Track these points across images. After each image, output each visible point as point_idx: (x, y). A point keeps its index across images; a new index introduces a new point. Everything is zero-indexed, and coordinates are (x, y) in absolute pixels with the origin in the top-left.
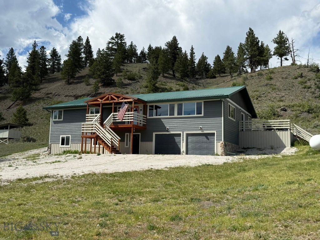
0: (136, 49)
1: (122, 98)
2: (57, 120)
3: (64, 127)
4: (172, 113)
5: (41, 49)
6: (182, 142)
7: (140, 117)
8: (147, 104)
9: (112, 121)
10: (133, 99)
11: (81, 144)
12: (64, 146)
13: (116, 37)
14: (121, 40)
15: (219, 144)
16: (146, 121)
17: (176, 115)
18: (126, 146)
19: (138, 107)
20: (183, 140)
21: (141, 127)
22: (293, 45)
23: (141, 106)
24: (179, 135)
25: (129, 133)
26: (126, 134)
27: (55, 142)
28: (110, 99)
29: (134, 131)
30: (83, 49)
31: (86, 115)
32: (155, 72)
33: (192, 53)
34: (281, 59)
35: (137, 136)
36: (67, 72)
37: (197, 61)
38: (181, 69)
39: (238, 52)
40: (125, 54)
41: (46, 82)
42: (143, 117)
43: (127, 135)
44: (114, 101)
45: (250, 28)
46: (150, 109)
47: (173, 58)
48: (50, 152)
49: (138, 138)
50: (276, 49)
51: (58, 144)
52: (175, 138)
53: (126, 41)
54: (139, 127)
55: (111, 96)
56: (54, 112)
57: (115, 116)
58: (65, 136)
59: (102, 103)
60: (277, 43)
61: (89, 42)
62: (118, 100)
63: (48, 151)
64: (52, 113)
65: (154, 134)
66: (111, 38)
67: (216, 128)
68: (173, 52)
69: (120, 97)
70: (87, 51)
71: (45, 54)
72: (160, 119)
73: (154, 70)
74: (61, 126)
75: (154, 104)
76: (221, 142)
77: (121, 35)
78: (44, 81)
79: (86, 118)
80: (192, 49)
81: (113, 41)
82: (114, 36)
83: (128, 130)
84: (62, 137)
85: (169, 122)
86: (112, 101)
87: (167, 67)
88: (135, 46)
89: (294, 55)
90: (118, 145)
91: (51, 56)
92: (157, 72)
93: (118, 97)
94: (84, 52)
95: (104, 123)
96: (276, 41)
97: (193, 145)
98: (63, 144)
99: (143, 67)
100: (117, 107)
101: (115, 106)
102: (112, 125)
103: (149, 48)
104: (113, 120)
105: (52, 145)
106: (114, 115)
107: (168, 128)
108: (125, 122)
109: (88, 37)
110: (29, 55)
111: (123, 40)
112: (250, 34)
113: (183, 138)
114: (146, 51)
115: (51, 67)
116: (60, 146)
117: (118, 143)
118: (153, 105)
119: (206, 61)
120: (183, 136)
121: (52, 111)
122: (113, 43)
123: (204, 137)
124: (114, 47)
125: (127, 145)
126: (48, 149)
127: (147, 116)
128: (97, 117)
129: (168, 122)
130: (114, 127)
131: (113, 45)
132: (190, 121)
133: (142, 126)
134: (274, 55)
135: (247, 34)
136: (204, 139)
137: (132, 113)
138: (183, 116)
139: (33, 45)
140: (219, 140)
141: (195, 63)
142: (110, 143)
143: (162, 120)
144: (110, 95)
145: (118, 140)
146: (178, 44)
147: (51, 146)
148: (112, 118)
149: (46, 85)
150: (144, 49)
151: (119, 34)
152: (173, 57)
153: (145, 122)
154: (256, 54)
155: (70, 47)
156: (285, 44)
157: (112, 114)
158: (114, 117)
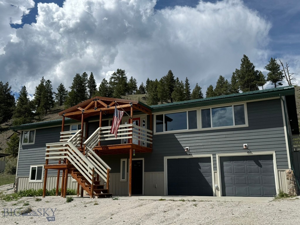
0: (136, 82)
1: (113, 103)
2: (28, 144)
3: (36, 154)
4: (193, 125)
5: (47, 83)
6: (213, 172)
7: (142, 136)
8: (152, 114)
9: (99, 140)
10: (130, 104)
11: (56, 178)
12: (35, 181)
13: (117, 73)
14: (122, 75)
15: (284, 174)
16: (151, 139)
17: (200, 128)
18: (121, 180)
19: (139, 119)
20: (215, 168)
21: (144, 148)
22: (288, 69)
23: (144, 117)
24: (208, 160)
25: (127, 159)
26: (122, 160)
27: (23, 175)
28: (96, 106)
29: (134, 155)
30: (88, 84)
31: (61, 134)
32: (154, 99)
33: (187, 84)
34: (275, 84)
35: (139, 163)
36: (70, 102)
37: (191, 91)
38: (178, 97)
39: (232, 79)
40: (125, 86)
41: (50, 114)
42: (148, 133)
43: (124, 162)
44: (102, 109)
45: (244, 55)
46: (157, 124)
47: (169, 90)
48: (16, 189)
49: (140, 166)
50: (269, 75)
51: (26, 178)
52: (201, 164)
53: (126, 75)
54: (142, 148)
55: (97, 102)
56: (24, 133)
57: (104, 132)
58: (36, 166)
59: (84, 114)
60: (270, 69)
61: (93, 77)
62: (108, 107)
63: (14, 188)
64: (22, 134)
65: (166, 159)
66: (113, 74)
67: (273, 146)
68: (169, 84)
69: (111, 102)
70: (91, 85)
71: (50, 87)
72: (173, 135)
73: (153, 96)
74: (31, 152)
75: (164, 113)
76: (287, 171)
77: (122, 71)
78: (49, 112)
79: (61, 137)
80: (187, 81)
81: (115, 76)
82: (116, 72)
83: (124, 153)
84: (32, 168)
85: (190, 139)
86: (99, 110)
87: (165, 95)
88: (135, 79)
89: (289, 79)
90: (106, 180)
91: (58, 91)
92: (157, 98)
93: (108, 103)
94: (88, 86)
95: (85, 143)
96: (269, 68)
97: (233, 176)
98: (33, 178)
99: (143, 97)
100: (108, 121)
101: (103, 120)
102: (99, 146)
103: (147, 82)
104: (101, 138)
105: (20, 179)
106: (102, 130)
107: (187, 149)
108: (120, 140)
109: (92, 73)
110: (36, 89)
111: (124, 75)
112: (244, 60)
113: (215, 164)
114: (145, 85)
115: (59, 101)
116: (30, 181)
117: (106, 176)
118: (163, 115)
119: (200, 91)
120: (215, 161)
121: (22, 132)
122: (115, 78)
123: (253, 163)
124: (116, 81)
125: (123, 178)
126: (14, 185)
127: (153, 132)
128: (74, 136)
129: (187, 139)
130: (101, 149)
131: (115, 79)
132: (224, 136)
133: (146, 146)
134: (268, 80)
135: (242, 60)
136: (252, 165)
137: (131, 125)
138: (212, 128)
139: (41, 81)
140: (282, 166)
141: (190, 92)
142: (91, 177)
143: (177, 137)
144: (96, 100)
145: (106, 171)
146: (174, 77)
147: (18, 181)
148: (99, 136)
149: (50, 116)
150: (142, 84)
151: (121, 70)
152: (170, 88)
153: (150, 141)
154: (253, 79)
155: (74, 80)
156: (278, 70)
157: (99, 128)
158: (101, 134)
